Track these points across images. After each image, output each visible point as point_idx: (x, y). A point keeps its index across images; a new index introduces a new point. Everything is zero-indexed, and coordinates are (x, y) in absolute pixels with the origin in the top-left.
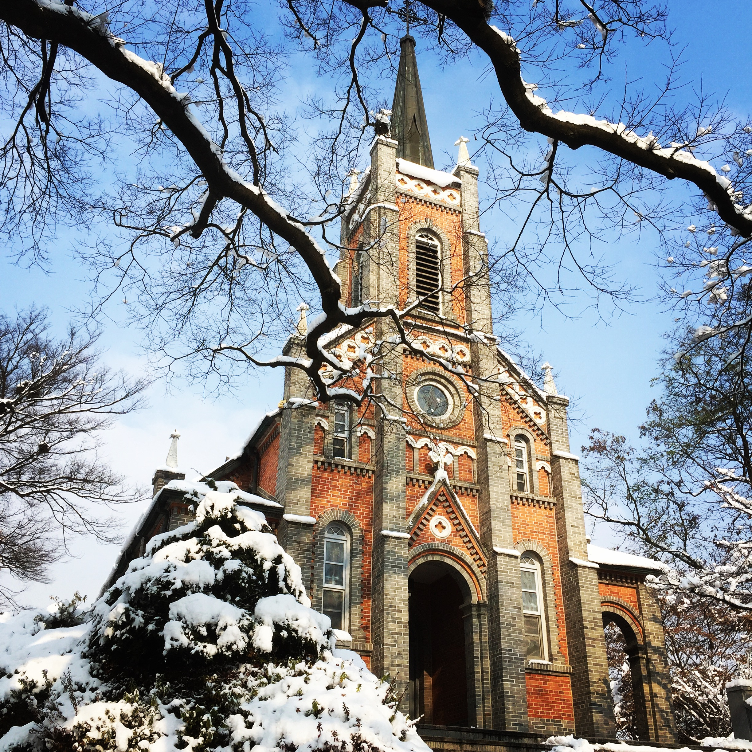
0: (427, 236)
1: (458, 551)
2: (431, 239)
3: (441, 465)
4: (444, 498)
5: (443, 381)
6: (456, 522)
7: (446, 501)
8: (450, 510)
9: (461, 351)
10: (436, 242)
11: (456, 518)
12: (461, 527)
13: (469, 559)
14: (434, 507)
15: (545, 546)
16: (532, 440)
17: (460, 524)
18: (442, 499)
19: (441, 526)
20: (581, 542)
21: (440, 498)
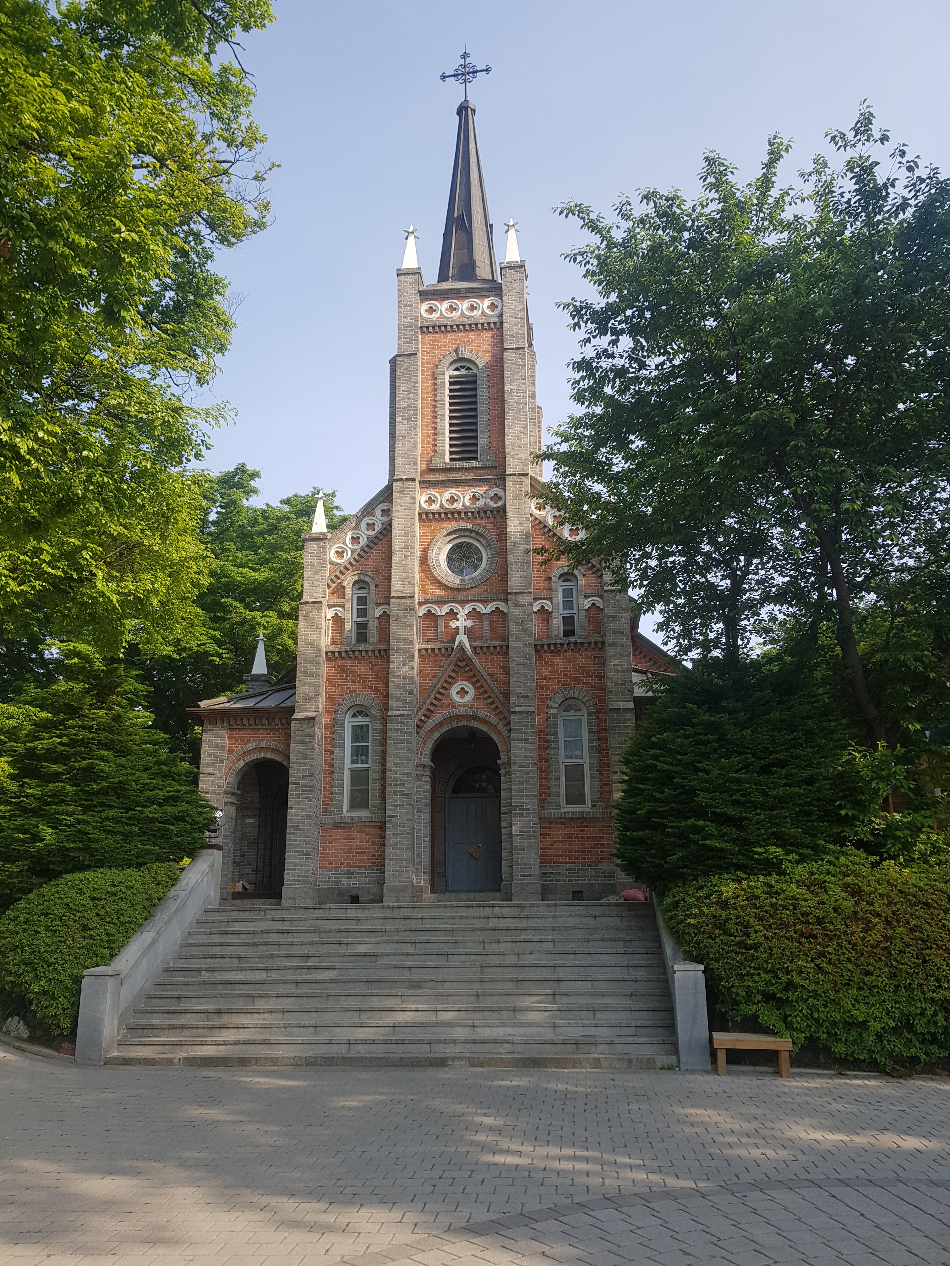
0: (463, 367)
1: (482, 713)
2: (469, 369)
3: (461, 630)
4: (465, 663)
5: (473, 535)
6: (479, 684)
7: (467, 665)
8: (471, 674)
9: (496, 495)
10: (475, 371)
11: (478, 681)
12: (483, 690)
13: (494, 720)
14: (453, 675)
15: (592, 690)
16: (580, 577)
17: (482, 686)
18: (462, 664)
19: (463, 692)
20: (625, 681)
21: (459, 663)
